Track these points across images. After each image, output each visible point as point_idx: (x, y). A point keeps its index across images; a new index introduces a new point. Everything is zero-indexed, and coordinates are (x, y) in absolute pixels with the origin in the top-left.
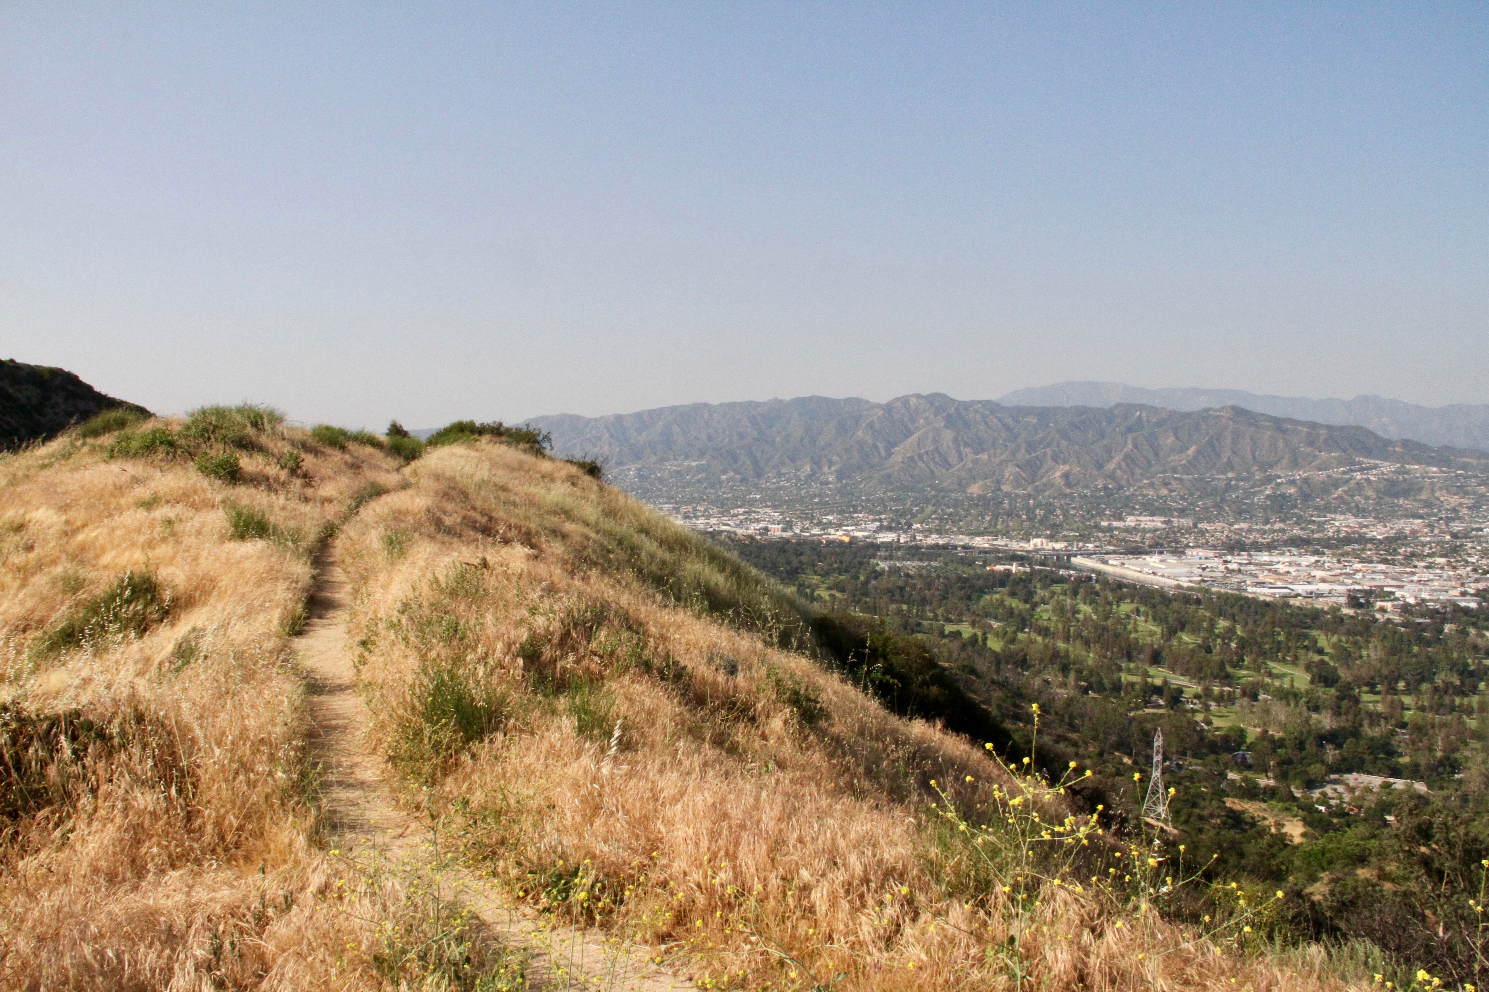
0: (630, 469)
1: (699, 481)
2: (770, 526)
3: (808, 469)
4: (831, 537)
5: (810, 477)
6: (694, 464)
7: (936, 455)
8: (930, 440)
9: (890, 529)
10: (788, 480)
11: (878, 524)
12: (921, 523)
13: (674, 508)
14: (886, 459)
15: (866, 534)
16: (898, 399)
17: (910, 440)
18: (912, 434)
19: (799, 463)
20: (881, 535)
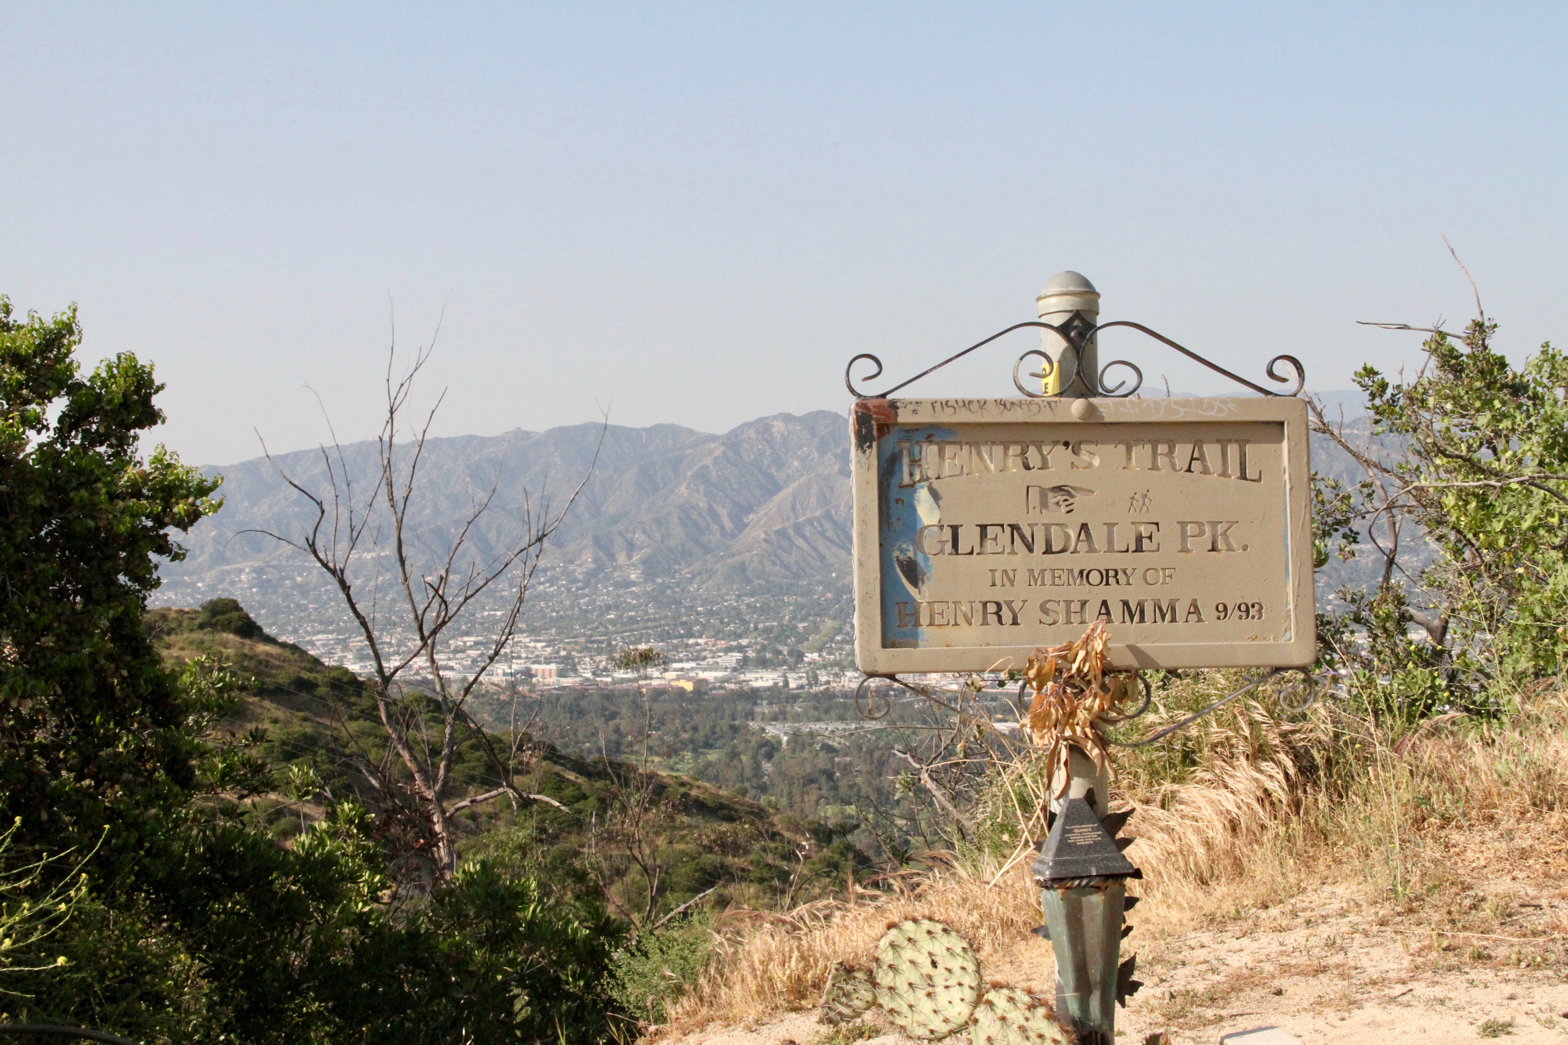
0: (240, 571)
1: (378, 589)
2: (534, 667)
3: (587, 559)
4: (655, 683)
5: (591, 575)
6: (369, 556)
7: (827, 525)
8: (813, 500)
9: (763, 664)
10: (552, 582)
11: (738, 655)
12: (820, 650)
13: (338, 642)
14: (733, 536)
15: (720, 674)
16: (749, 425)
17: (777, 498)
18: (779, 488)
19: (571, 548)
20: (749, 676)
